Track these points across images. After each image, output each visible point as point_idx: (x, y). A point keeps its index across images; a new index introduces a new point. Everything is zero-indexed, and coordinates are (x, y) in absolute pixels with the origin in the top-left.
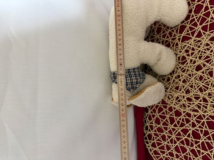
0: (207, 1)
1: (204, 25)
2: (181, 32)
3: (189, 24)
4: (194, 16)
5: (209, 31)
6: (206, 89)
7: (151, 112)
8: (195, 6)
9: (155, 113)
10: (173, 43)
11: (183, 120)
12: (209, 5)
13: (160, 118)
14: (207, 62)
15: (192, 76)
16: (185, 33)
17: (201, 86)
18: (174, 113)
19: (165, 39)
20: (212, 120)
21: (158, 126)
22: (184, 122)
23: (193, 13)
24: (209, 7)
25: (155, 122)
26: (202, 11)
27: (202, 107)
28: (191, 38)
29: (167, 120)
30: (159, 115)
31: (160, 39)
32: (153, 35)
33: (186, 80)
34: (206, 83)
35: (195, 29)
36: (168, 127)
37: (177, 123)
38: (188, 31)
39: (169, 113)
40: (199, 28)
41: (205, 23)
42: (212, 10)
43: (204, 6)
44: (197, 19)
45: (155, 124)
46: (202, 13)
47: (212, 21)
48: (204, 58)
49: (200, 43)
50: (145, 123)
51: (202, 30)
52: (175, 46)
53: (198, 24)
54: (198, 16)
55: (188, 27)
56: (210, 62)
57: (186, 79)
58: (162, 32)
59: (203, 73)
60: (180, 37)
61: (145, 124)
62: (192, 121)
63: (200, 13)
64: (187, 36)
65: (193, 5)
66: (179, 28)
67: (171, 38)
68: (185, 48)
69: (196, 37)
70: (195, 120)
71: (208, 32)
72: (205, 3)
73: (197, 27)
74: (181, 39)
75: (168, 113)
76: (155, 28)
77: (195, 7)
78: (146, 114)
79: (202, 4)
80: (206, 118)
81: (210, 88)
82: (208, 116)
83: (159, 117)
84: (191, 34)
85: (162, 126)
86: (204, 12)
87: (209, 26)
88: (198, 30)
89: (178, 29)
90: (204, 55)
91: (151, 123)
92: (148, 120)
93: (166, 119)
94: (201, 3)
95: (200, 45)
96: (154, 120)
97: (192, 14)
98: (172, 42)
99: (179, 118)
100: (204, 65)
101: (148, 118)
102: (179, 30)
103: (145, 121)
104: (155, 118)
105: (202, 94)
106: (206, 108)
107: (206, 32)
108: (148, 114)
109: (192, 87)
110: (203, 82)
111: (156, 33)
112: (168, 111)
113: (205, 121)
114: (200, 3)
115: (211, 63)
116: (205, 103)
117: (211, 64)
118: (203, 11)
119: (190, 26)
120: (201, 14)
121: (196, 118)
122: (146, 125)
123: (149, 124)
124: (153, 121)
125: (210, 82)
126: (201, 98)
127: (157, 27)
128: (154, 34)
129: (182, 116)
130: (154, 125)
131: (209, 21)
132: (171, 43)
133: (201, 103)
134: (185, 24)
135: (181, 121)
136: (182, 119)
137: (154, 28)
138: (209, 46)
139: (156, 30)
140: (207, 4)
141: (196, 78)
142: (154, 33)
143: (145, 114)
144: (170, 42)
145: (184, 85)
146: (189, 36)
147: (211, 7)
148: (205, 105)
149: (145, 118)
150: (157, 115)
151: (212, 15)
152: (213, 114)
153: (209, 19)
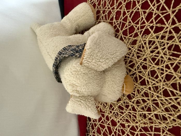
0: (123, 7)
1: (124, 29)
4: (116, 22)
5: (129, 35)
9: (96, 122)
11: (119, 131)
12: (126, 10)
13: (101, 128)
18: (110, 122)
20: (144, 132)
22: (120, 133)
23: (114, 20)
24: (126, 12)
25: (97, 132)
26: (121, 17)
27: (132, 116)
29: (106, 130)
30: (100, 124)
37: (114, 134)
39: (107, 122)
41: (124, 27)
42: (129, 14)
43: (122, 12)
45: (97, 134)
47: (130, 25)
50: (89, 132)
51: (123, 35)
54: (119, 22)
61: (89, 133)
62: (126, 133)
63: (119, 19)
70: (129, 132)
71: (128, 37)
72: (122, 9)
73: (119, 33)
77: (115, 14)
78: (90, 123)
79: (120, 10)
80: (139, 129)
83: (99, 127)
86: (123, 17)
87: (128, 30)
88: (120, 35)
92: (91, 129)
96: (96, 129)
99: (116, 128)
101: (91, 127)
103: (89, 130)
104: (97, 127)
105: (131, 101)
106: (136, 117)
107: (126, 37)
108: (91, 122)
112: (106, 120)
113: (138, 133)
114: (118, 10)
116: (134, 112)
120: (121, 19)
121: (129, 129)
122: (90, 135)
123: (92, 134)
124: (95, 131)
126: (130, 107)
129: (117, 126)
131: (128, 26)
133: (130, 111)
135: (117, 132)
136: (118, 129)
140: (124, 10)
147: (128, 12)
148: (135, 114)
149: (89, 128)
150: (98, 124)
151: (130, 18)
152: (143, 126)
153: (127, 23)
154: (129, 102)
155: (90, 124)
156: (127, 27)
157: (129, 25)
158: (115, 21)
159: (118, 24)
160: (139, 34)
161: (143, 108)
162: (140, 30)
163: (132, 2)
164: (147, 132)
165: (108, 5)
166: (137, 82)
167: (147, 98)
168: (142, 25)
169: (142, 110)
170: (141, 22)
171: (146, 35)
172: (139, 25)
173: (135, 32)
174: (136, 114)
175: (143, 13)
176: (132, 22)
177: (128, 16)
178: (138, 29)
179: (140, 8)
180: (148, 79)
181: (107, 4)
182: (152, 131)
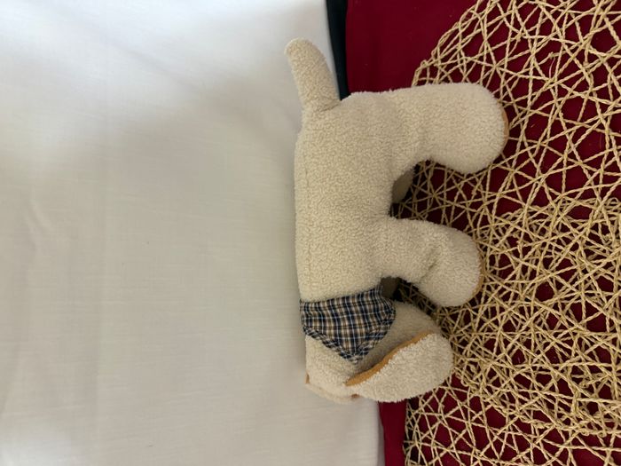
0: (556, 108)
1: (551, 172)
2: (494, 188)
3: (515, 167)
4: (526, 144)
5: (566, 190)
6: (567, 355)
7: (427, 409)
8: (526, 118)
9: (436, 412)
10: (475, 217)
11: (509, 440)
12: (561, 119)
13: (450, 429)
14: (566, 276)
15: (527, 314)
16: (505, 192)
17: (552, 344)
18: (484, 415)
19: (455, 204)
20: (586, 447)
21: (446, 450)
22: (513, 445)
23: (522, 137)
24: (563, 124)
25: (436, 439)
26: (546, 134)
27: (556, 405)
28: (520, 206)
29: (466, 435)
30: (448, 419)
31: (442, 202)
32: (423, 190)
33: (513, 322)
34: (565, 336)
35: (531, 183)
36: (472, 455)
37: (493, 447)
38: (512, 187)
39: (472, 415)
40: (539, 180)
41: (554, 167)
42: (570, 133)
43: (550, 122)
44: (535, 154)
45: (437, 445)
46: (545, 138)
47: (572, 164)
48: (557, 265)
49: (545, 221)
50: (411, 439)
51: (549, 186)
52: (481, 226)
53: (538, 167)
54: (537, 147)
55: (511, 177)
56: (573, 277)
57: (514, 320)
58: (445, 184)
59: (555, 307)
60: (492, 201)
61: (409, 442)
62: (533, 446)
63: (540, 140)
64: (509, 198)
65: (522, 116)
66: (489, 176)
67: (470, 201)
68: (508, 234)
69: (533, 204)
70: (541, 445)
71: (562, 195)
72: (552, 113)
73: (534, 177)
74: (495, 206)
75: (469, 416)
76: (428, 171)
77: (526, 123)
78: (413, 414)
79: (544, 115)
80: (571, 439)
81: (576, 355)
82: (575, 435)
83: (446, 425)
84: (521, 194)
85: (454, 451)
86: (551, 136)
87: (564, 177)
88: (537, 185)
89: (486, 177)
90: (558, 257)
91: (427, 440)
92: (418, 431)
93: (464, 432)
94: (540, 113)
95: (546, 227)
96: (433, 431)
97: (520, 139)
98: (472, 214)
99: (500, 432)
100: (559, 286)
101: (419, 424)
102: (488, 181)
103: (411, 433)
104: (436, 426)
105: (557, 368)
106: (568, 409)
107: (557, 193)
108: (417, 412)
109: (528, 344)
110: (556, 335)
111: (430, 185)
112: (469, 410)
113: (568, 448)
114: (537, 111)
115: (576, 280)
116: (564, 396)
117: (575, 285)
118: (549, 133)
119: (516, 171)
120: (543, 140)
121: (542, 436)
122: (412, 446)
123: (421, 444)
124: (430, 435)
125: (575, 334)
126: (553, 382)
127: (433, 168)
128: (425, 187)
129: (507, 427)
130: (433, 447)
131: (565, 163)
132: (469, 216)
133: (553, 394)
134: (505, 165)
135: (504, 442)
136: (506, 437)
137: (424, 171)
138: (569, 233)
139: (429, 178)
140: (558, 116)
141: (538, 321)
142: (426, 184)
143: (410, 414)
144: (465, 213)
145: (508, 337)
146: (514, 200)
147: (569, 126)
148: (565, 403)
149: (409, 425)
150: (440, 417)
151: (572, 145)
152: (587, 432)
153: (564, 157)
154: (551, 369)
155: (413, 416)
156: (561, 165)
157: (569, 163)
158: (525, 139)
159: (533, 151)
160: (597, 194)
161: (590, 389)
162: (601, 186)
163: (584, 104)
164: (594, 448)
165: (505, 89)
166: (579, 319)
167: (605, 365)
168: (609, 174)
169: (587, 394)
170: (606, 162)
171: (614, 200)
172: (601, 171)
173: (585, 188)
174: (570, 401)
175: (614, 143)
176: (578, 158)
177: (570, 138)
178: (596, 181)
179: (606, 125)
180: (613, 318)
181: (502, 86)
182: (608, 445)
